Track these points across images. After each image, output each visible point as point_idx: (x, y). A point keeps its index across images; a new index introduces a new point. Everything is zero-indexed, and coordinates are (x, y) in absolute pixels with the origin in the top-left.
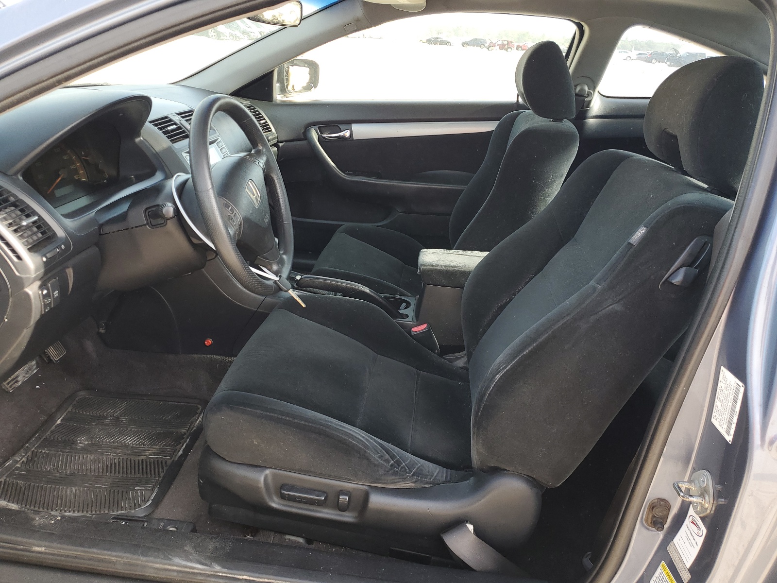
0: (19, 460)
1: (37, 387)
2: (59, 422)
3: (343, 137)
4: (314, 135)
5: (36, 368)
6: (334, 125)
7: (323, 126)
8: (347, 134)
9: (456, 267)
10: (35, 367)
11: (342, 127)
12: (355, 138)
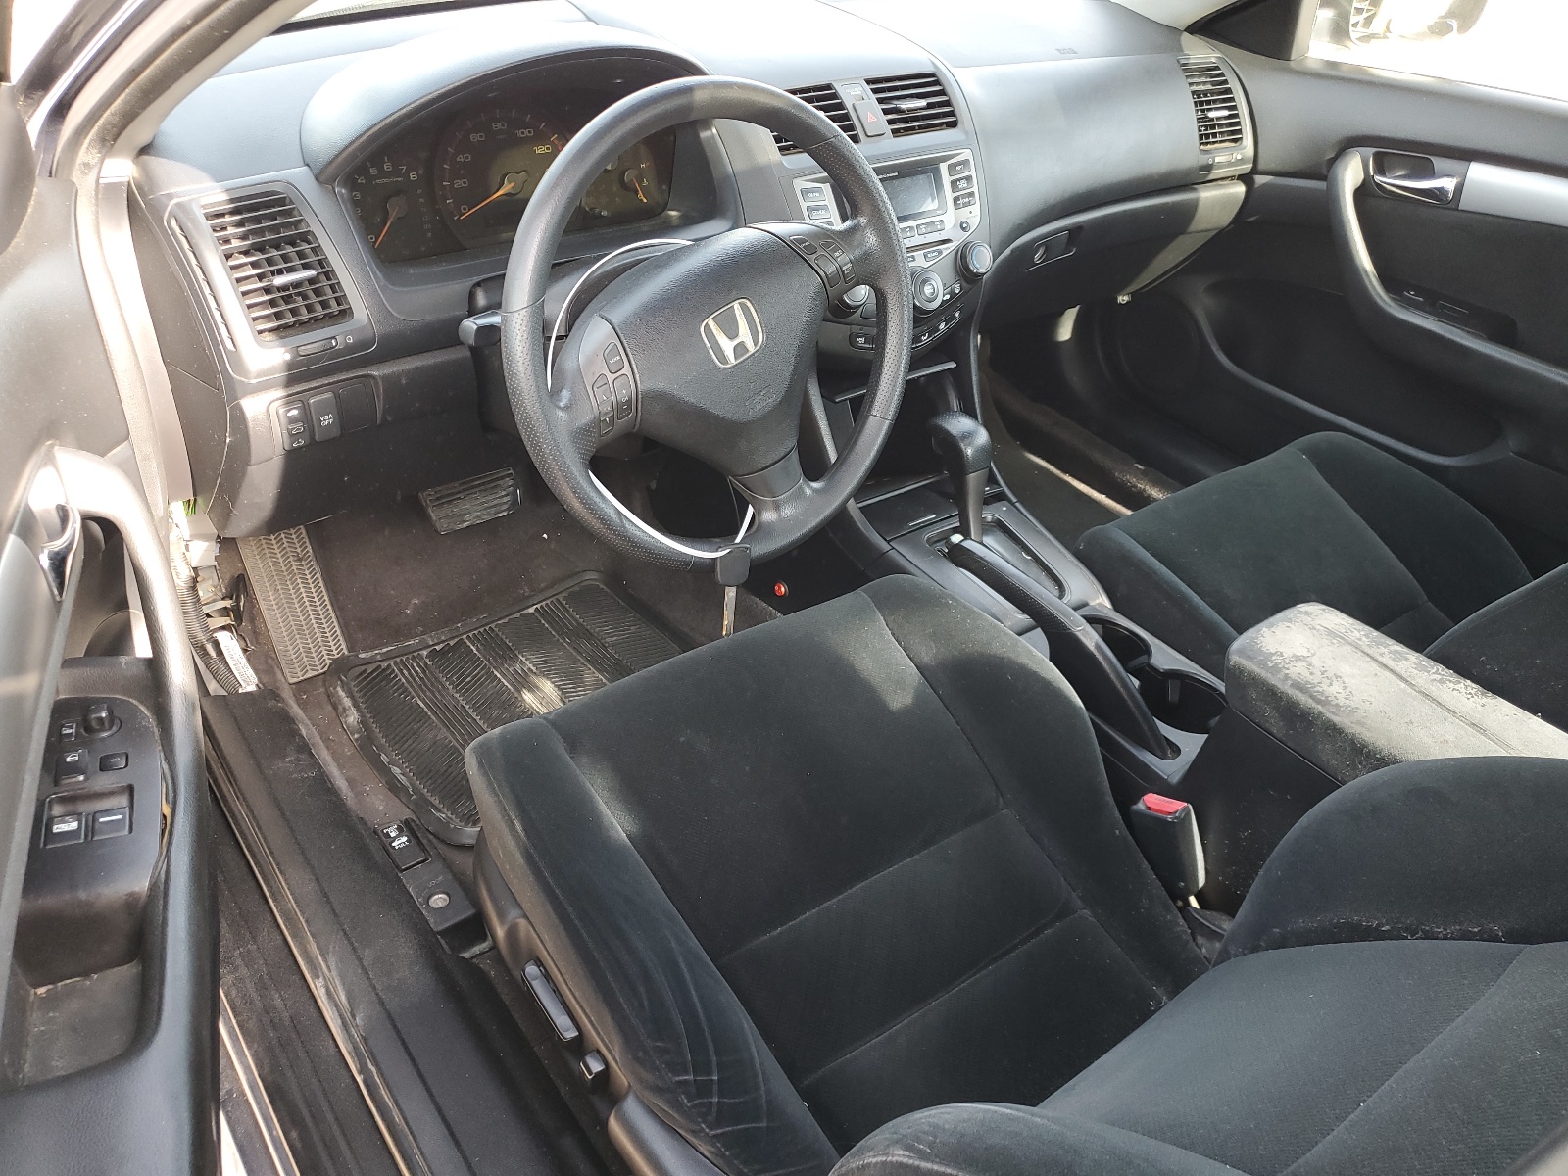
0: (431, 643)
1: (545, 536)
2: (531, 610)
3: (1437, 194)
4: (1351, 173)
5: (508, 509)
6: (1418, 155)
7: (1390, 151)
8: (1449, 184)
9: (1325, 702)
10: (505, 507)
11: (1439, 163)
12: (1465, 204)
